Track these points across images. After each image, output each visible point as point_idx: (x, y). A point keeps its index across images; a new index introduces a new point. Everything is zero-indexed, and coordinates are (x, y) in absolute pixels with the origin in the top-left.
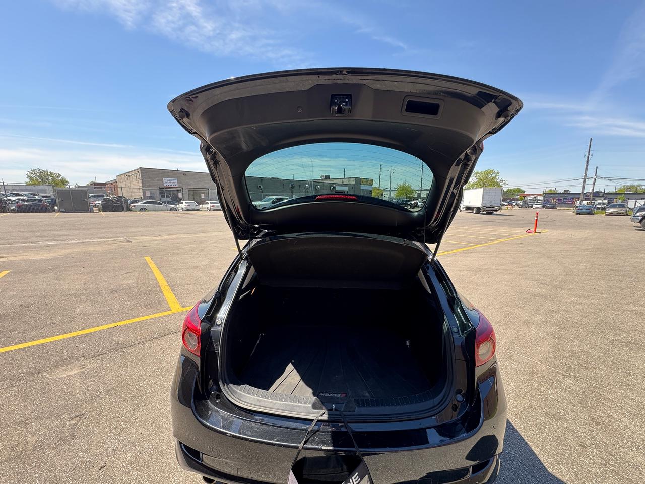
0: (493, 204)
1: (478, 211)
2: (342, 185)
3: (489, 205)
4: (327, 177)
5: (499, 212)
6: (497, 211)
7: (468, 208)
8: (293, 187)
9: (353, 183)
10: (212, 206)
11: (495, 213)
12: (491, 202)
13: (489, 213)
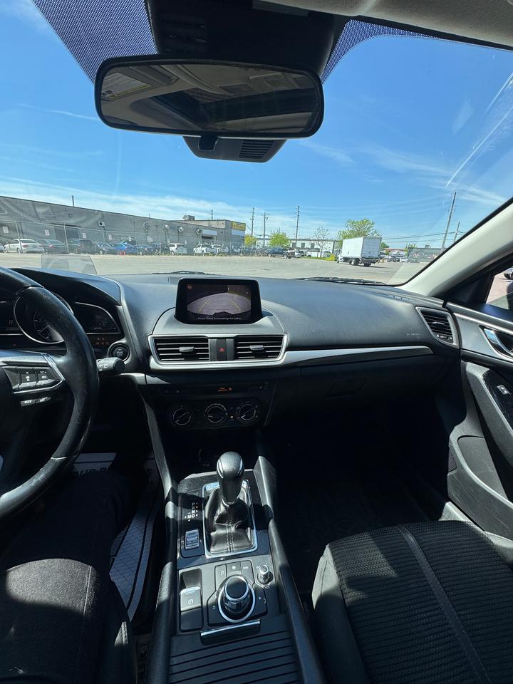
0: (371, 255)
1: (357, 261)
2: (210, 228)
3: (367, 256)
4: (191, 218)
5: (376, 264)
6: (374, 263)
7: (346, 259)
8: (147, 227)
9: (223, 227)
10: (25, 246)
11: (372, 265)
12: (370, 253)
13: (367, 265)
